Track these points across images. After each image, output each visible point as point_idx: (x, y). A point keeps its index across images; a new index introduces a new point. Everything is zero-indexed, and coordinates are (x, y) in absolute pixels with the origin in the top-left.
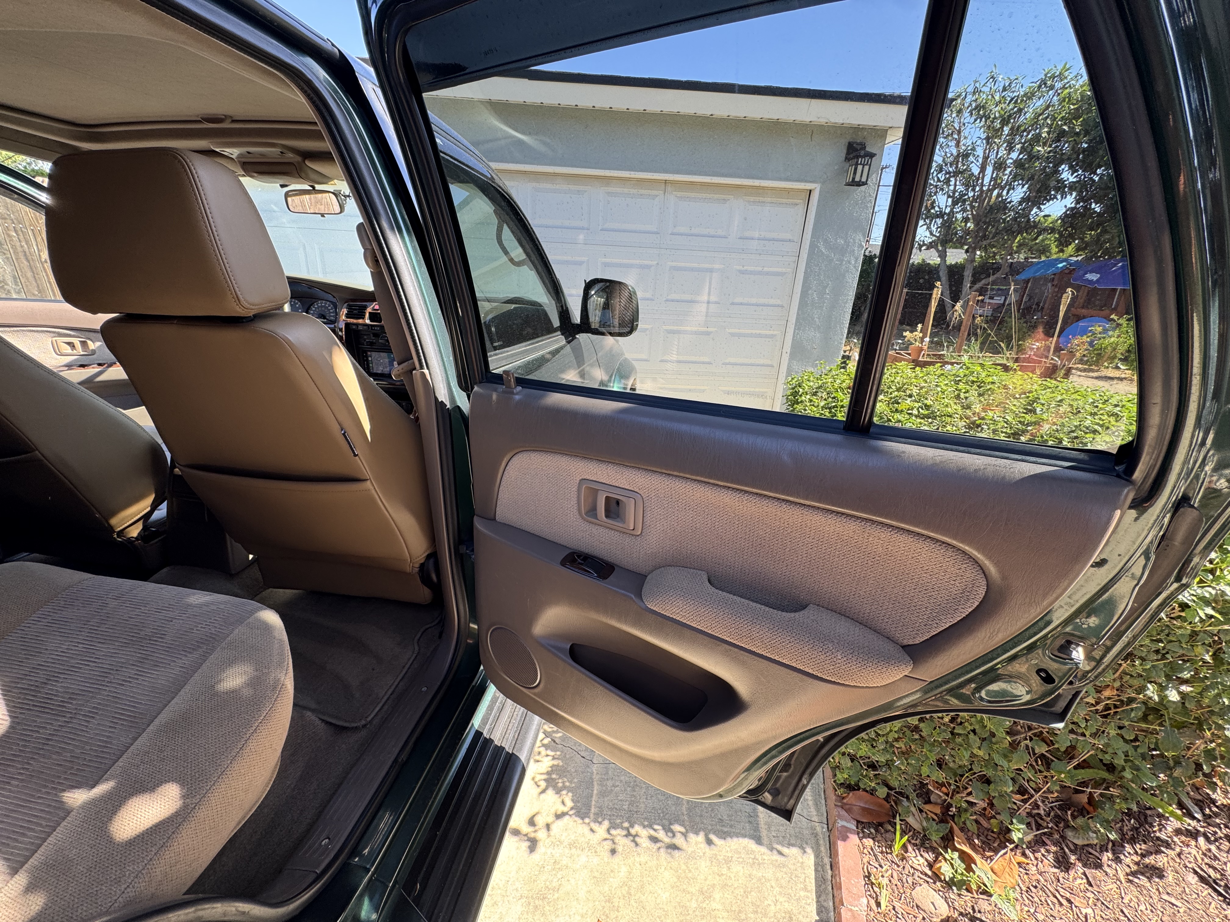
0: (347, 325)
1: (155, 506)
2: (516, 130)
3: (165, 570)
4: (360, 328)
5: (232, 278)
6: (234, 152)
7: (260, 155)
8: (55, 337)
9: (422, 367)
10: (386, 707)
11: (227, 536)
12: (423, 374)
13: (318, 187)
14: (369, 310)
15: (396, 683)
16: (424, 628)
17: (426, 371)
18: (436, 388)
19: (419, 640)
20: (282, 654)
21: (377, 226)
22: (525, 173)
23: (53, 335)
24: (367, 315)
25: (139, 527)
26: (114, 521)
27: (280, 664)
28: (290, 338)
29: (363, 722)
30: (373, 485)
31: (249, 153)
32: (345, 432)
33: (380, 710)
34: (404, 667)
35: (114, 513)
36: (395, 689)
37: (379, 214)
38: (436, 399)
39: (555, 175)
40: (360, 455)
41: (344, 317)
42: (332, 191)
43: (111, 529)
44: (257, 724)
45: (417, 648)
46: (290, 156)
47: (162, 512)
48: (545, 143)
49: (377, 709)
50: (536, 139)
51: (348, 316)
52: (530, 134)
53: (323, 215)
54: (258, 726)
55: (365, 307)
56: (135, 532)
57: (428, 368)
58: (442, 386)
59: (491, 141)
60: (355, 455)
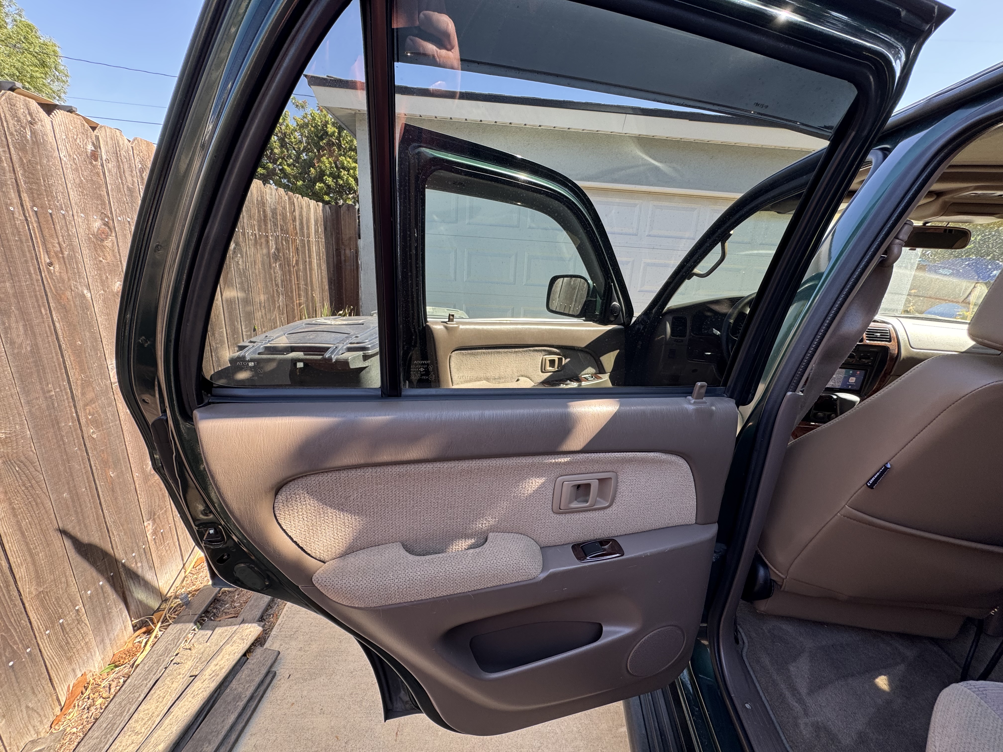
2: (655, 159)
8: (546, 355)
22: (649, 193)
23: (543, 353)
39: (674, 195)
48: (675, 169)
50: (670, 167)
52: (665, 162)
59: (632, 167)
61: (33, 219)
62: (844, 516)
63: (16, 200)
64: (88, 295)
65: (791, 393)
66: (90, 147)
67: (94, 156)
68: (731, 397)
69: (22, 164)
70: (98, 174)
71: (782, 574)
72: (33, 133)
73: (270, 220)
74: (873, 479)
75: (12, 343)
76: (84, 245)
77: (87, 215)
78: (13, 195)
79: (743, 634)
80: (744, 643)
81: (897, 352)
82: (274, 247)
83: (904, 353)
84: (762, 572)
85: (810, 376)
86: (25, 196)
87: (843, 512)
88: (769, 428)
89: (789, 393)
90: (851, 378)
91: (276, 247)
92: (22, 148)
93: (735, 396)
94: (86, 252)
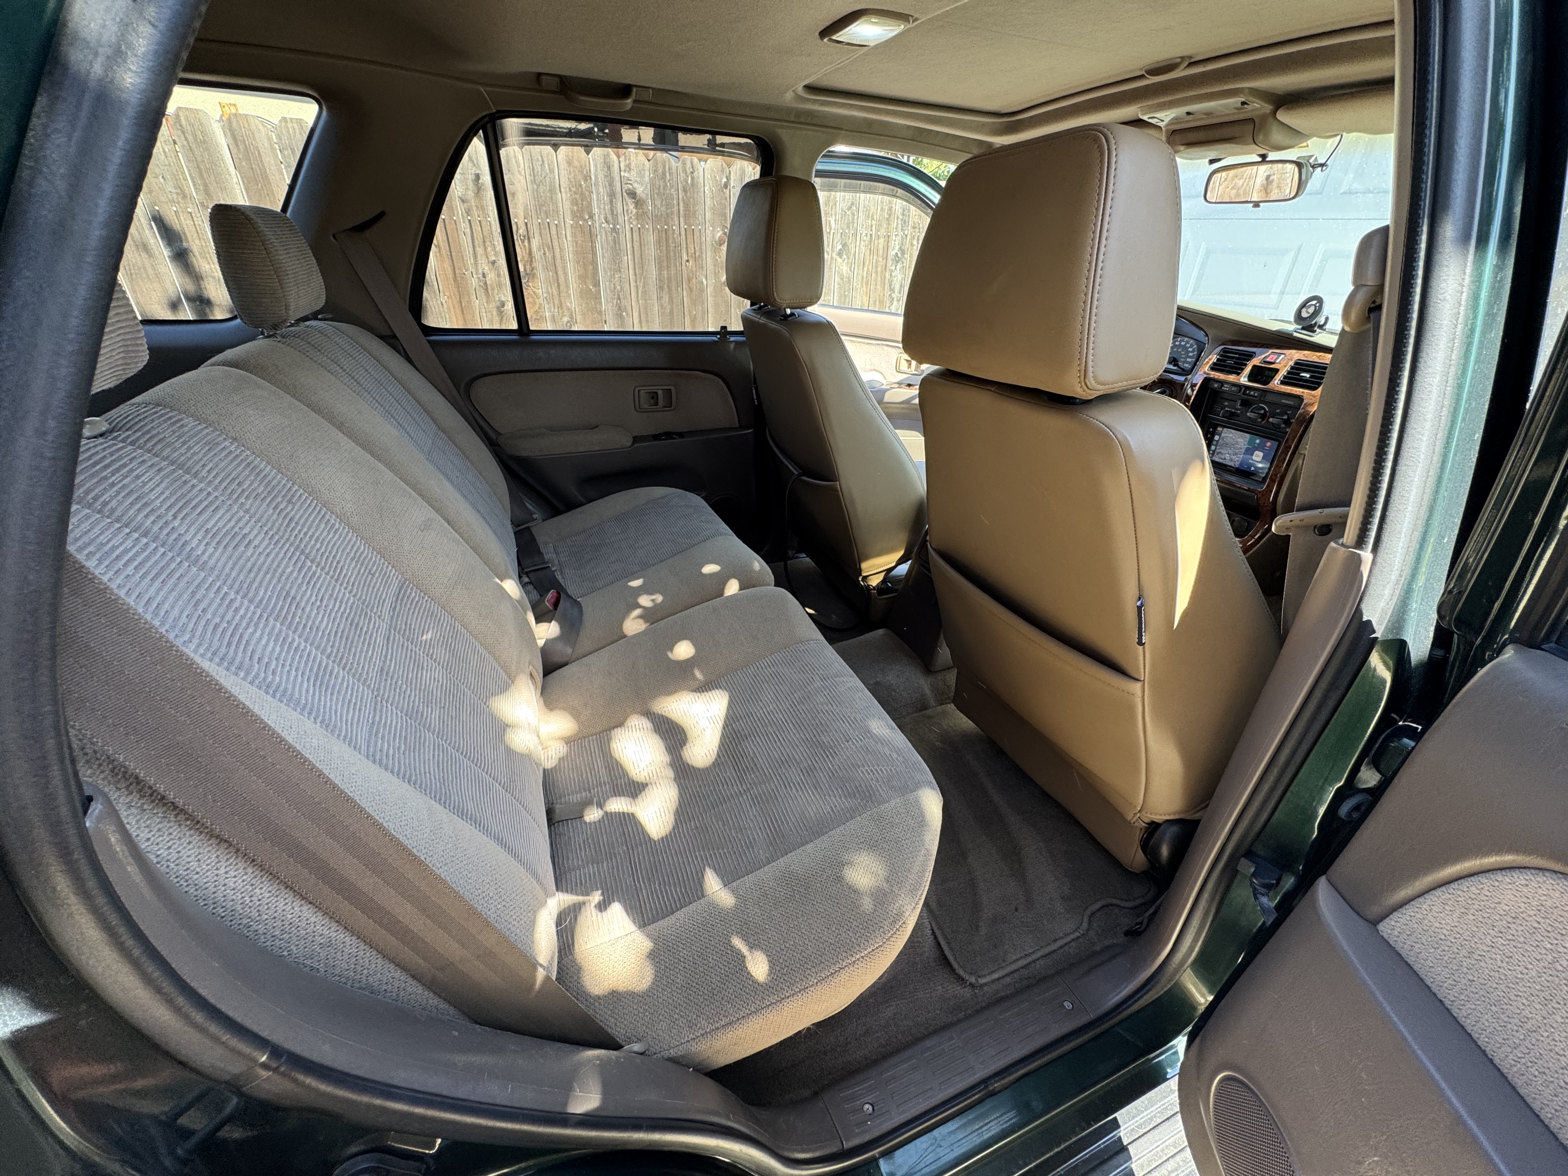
0: (1207, 381)
1: (901, 561)
3: (881, 632)
4: (1226, 388)
5: (1092, 339)
6: (1165, 117)
7: (1205, 114)
9: (1360, 542)
10: (1008, 980)
11: (942, 636)
12: (1357, 561)
13: (1272, 156)
14: (1256, 361)
15: (1034, 957)
16: (1109, 901)
17: (1366, 555)
18: (1371, 591)
19: (1093, 914)
20: (921, 877)
21: (1424, 237)
24: (1248, 370)
25: (881, 577)
26: (864, 565)
27: (914, 890)
28: (1132, 443)
29: (973, 980)
30: (1143, 692)
31: (1188, 113)
32: (1142, 605)
33: (999, 979)
34: (1055, 941)
35: (867, 558)
36: (1030, 963)
37: (1446, 207)
38: (1358, 612)
40: (1146, 645)
41: (1206, 368)
42: (1294, 159)
43: (860, 571)
44: (858, 957)
45: (1085, 925)
46: (1258, 106)
47: (904, 569)
49: (996, 976)
51: (1215, 367)
53: (1256, 204)
54: (858, 960)
55: (1251, 356)
56: (875, 581)
57: (1375, 549)
58: (1387, 592)
60: (1140, 643)
61: (683, 233)
63: (677, 223)
64: (705, 283)
66: (724, 180)
67: (726, 185)
69: (683, 200)
70: (726, 198)
72: (693, 178)
73: (898, 218)
75: (662, 306)
76: (709, 248)
77: (714, 228)
78: (676, 219)
82: (897, 247)
86: (681, 219)
90: (1257, 452)
91: (900, 248)
92: (685, 191)
94: (709, 253)
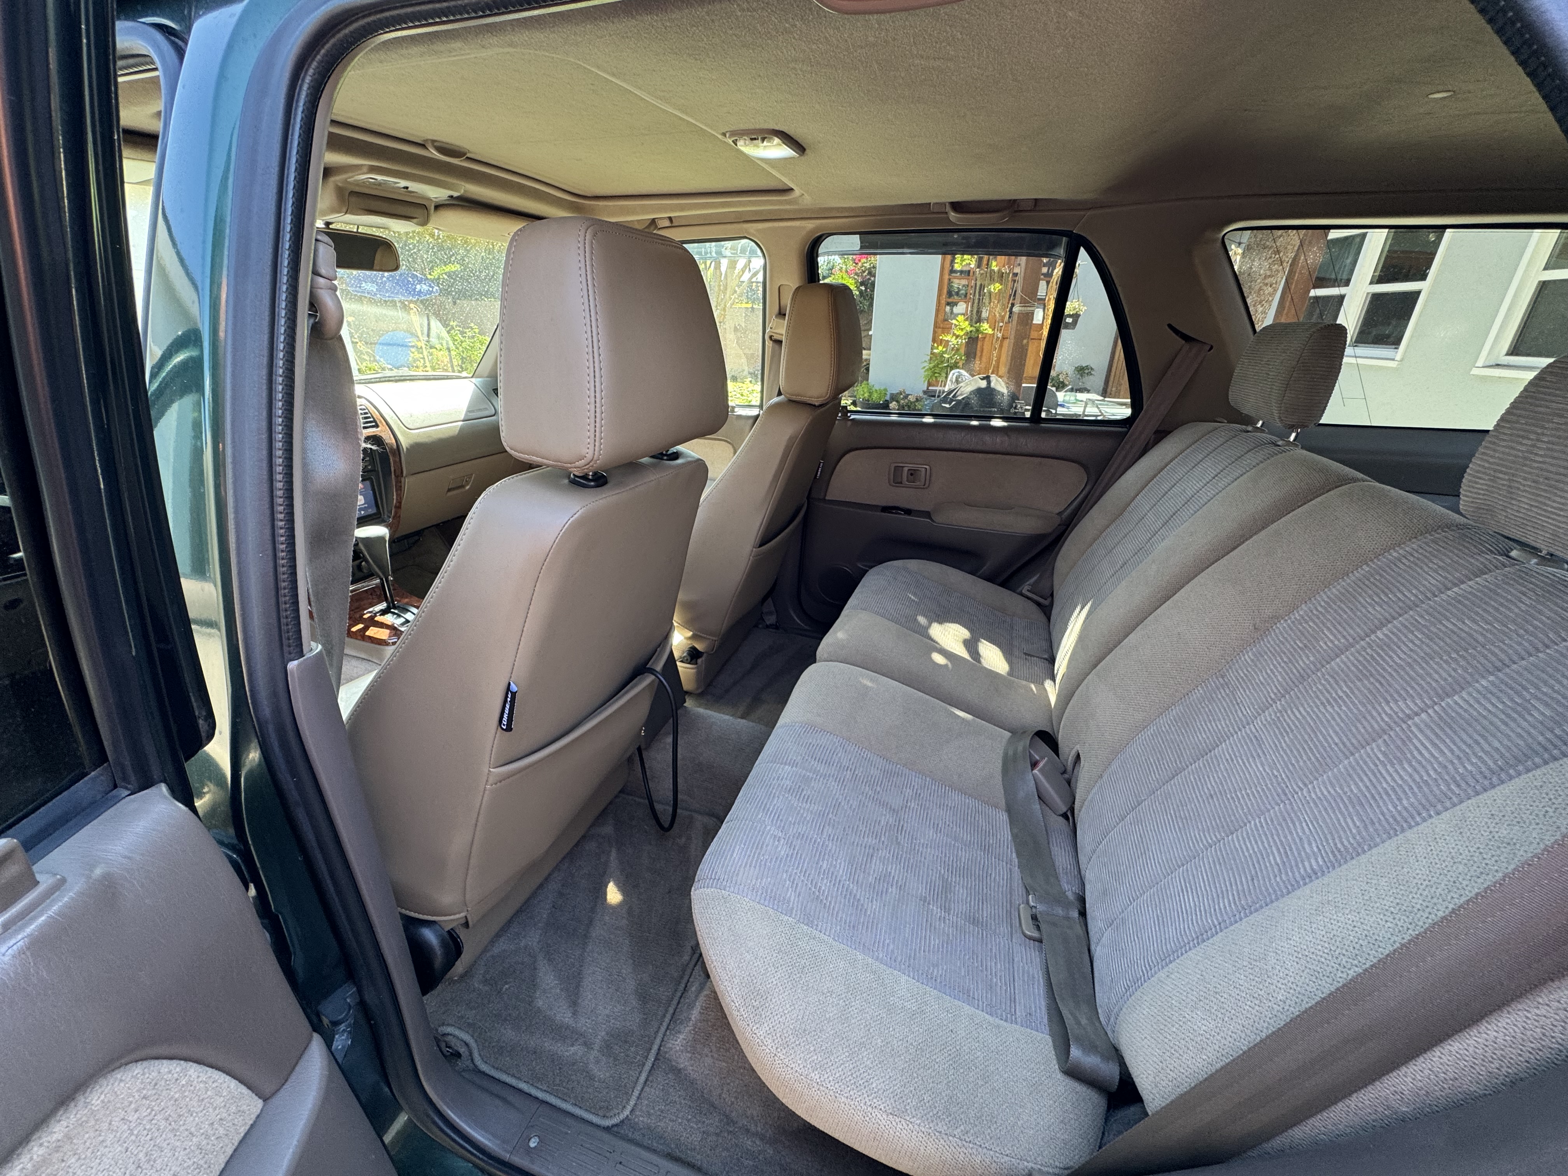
62: (496, 784)
65: (296, 662)
68: (146, 784)
71: (459, 913)
74: (506, 716)
79: (457, 1032)
80: (467, 1044)
81: (394, 441)
83: (405, 443)
84: (429, 936)
85: (310, 591)
87: (491, 780)
88: (291, 734)
89: (292, 665)
93: (156, 773)
